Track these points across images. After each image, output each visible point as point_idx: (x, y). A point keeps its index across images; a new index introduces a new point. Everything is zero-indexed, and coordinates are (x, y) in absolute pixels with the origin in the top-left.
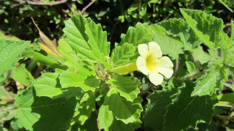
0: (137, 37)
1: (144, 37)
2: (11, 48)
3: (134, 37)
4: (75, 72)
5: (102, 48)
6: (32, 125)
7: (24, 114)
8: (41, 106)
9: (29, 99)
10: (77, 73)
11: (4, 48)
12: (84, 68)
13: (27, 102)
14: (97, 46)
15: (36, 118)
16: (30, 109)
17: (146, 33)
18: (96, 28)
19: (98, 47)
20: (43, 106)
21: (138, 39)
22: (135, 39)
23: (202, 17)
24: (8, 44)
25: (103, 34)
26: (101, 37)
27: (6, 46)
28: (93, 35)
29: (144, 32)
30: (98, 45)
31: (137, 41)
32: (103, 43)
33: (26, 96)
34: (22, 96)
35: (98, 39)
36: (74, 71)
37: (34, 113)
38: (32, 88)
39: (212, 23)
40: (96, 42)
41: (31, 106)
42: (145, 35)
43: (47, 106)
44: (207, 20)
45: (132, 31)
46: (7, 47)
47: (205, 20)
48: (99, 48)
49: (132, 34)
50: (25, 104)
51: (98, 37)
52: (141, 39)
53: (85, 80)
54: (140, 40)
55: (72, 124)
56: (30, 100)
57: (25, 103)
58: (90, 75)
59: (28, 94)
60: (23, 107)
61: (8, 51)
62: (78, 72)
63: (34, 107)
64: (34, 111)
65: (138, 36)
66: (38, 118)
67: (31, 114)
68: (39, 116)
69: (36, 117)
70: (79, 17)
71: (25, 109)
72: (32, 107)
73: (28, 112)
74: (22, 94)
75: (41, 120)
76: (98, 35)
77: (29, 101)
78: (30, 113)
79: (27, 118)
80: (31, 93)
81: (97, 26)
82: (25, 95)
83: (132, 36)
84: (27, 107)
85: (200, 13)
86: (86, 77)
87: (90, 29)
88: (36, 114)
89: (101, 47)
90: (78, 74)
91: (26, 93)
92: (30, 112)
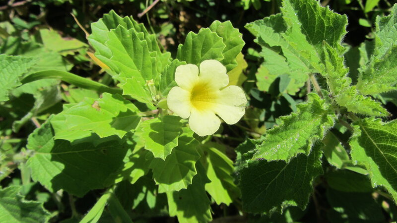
0: (201, 48)
1: (212, 48)
2: (14, 68)
3: (195, 48)
4: (94, 106)
5: (143, 68)
6: (51, 178)
7: (41, 162)
8: (66, 153)
9: (47, 142)
10: (99, 107)
11: (4, 68)
12: (114, 99)
13: (45, 145)
14: (134, 63)
15: (58, 169)
16: (49, 156)
17: (215, 41)
18: (128, 36)
19: (136, 65)
20: (70, 152)
21: (203, 52)
22: (197, 52)
23: (316, 10)
24: (10, 63)
25: (142, 45)
26: (138, 49)
27: (7, 66)
28: (124, 47)
29: (212, 39)
30: (136, 62)
31: (202, 56)
32: (143, 60)
33: (42, 137)
34: (37, 136)
35: (135, 53)
36: (92, 105)
37: (54, 162)
38: (49, 126)
39: (330, 24)
40: (131, 57)
41: (50, 151)
42: (214, 46)
43: (77, 152)
44: (322, 18)
45: (191, 38)
46: (9, 67)
47: (319, 18)
48: (138, 68)
49: (191, 43)
50: (43, 148)
51: (133, 50)
52: (208, 52)
53: (114, 118)
54: (206, 54)
55: (118, 181)
56: (49, 142)
57: (42, 146)
58: (125, 111)
59: (45, 134)
60: (40, 152)
61: (9, 73)
62: (100, 105)
63: (56, 154)
64: (54, 159)
65: (203, 48)
66: (60, 170)
67: (51, 163)
68: (62, 166)
69: (58, 167)
70: (112, 16)
71: (43, 155)
72: (52, 153)
73: (47, 160)
74: (37, 133)
75: (64, 171)
76: (132, 47)
77: (47, 143)
78: (49, 161)
79: (45, 168)
80: (49, 133)
81: (128, 33)
82: (42, 135)
83: (191, 47)
84: (45, 152)
85: (313, 4)
86: (117, 114)
87: (119, 37)
88: (58, 164)
89: (141, 66)
90: (101, 109)
91: (42, 133)
92: (49, 159)
